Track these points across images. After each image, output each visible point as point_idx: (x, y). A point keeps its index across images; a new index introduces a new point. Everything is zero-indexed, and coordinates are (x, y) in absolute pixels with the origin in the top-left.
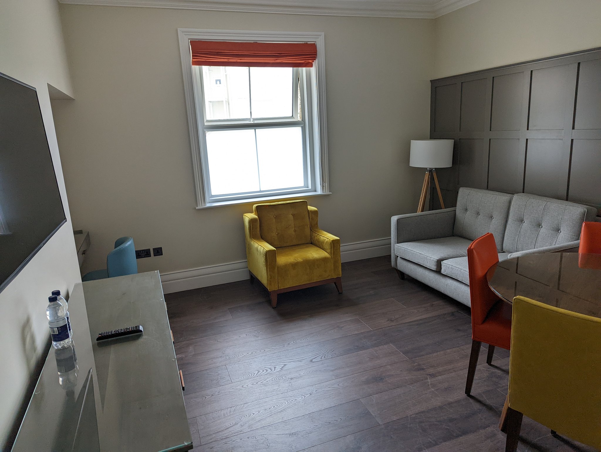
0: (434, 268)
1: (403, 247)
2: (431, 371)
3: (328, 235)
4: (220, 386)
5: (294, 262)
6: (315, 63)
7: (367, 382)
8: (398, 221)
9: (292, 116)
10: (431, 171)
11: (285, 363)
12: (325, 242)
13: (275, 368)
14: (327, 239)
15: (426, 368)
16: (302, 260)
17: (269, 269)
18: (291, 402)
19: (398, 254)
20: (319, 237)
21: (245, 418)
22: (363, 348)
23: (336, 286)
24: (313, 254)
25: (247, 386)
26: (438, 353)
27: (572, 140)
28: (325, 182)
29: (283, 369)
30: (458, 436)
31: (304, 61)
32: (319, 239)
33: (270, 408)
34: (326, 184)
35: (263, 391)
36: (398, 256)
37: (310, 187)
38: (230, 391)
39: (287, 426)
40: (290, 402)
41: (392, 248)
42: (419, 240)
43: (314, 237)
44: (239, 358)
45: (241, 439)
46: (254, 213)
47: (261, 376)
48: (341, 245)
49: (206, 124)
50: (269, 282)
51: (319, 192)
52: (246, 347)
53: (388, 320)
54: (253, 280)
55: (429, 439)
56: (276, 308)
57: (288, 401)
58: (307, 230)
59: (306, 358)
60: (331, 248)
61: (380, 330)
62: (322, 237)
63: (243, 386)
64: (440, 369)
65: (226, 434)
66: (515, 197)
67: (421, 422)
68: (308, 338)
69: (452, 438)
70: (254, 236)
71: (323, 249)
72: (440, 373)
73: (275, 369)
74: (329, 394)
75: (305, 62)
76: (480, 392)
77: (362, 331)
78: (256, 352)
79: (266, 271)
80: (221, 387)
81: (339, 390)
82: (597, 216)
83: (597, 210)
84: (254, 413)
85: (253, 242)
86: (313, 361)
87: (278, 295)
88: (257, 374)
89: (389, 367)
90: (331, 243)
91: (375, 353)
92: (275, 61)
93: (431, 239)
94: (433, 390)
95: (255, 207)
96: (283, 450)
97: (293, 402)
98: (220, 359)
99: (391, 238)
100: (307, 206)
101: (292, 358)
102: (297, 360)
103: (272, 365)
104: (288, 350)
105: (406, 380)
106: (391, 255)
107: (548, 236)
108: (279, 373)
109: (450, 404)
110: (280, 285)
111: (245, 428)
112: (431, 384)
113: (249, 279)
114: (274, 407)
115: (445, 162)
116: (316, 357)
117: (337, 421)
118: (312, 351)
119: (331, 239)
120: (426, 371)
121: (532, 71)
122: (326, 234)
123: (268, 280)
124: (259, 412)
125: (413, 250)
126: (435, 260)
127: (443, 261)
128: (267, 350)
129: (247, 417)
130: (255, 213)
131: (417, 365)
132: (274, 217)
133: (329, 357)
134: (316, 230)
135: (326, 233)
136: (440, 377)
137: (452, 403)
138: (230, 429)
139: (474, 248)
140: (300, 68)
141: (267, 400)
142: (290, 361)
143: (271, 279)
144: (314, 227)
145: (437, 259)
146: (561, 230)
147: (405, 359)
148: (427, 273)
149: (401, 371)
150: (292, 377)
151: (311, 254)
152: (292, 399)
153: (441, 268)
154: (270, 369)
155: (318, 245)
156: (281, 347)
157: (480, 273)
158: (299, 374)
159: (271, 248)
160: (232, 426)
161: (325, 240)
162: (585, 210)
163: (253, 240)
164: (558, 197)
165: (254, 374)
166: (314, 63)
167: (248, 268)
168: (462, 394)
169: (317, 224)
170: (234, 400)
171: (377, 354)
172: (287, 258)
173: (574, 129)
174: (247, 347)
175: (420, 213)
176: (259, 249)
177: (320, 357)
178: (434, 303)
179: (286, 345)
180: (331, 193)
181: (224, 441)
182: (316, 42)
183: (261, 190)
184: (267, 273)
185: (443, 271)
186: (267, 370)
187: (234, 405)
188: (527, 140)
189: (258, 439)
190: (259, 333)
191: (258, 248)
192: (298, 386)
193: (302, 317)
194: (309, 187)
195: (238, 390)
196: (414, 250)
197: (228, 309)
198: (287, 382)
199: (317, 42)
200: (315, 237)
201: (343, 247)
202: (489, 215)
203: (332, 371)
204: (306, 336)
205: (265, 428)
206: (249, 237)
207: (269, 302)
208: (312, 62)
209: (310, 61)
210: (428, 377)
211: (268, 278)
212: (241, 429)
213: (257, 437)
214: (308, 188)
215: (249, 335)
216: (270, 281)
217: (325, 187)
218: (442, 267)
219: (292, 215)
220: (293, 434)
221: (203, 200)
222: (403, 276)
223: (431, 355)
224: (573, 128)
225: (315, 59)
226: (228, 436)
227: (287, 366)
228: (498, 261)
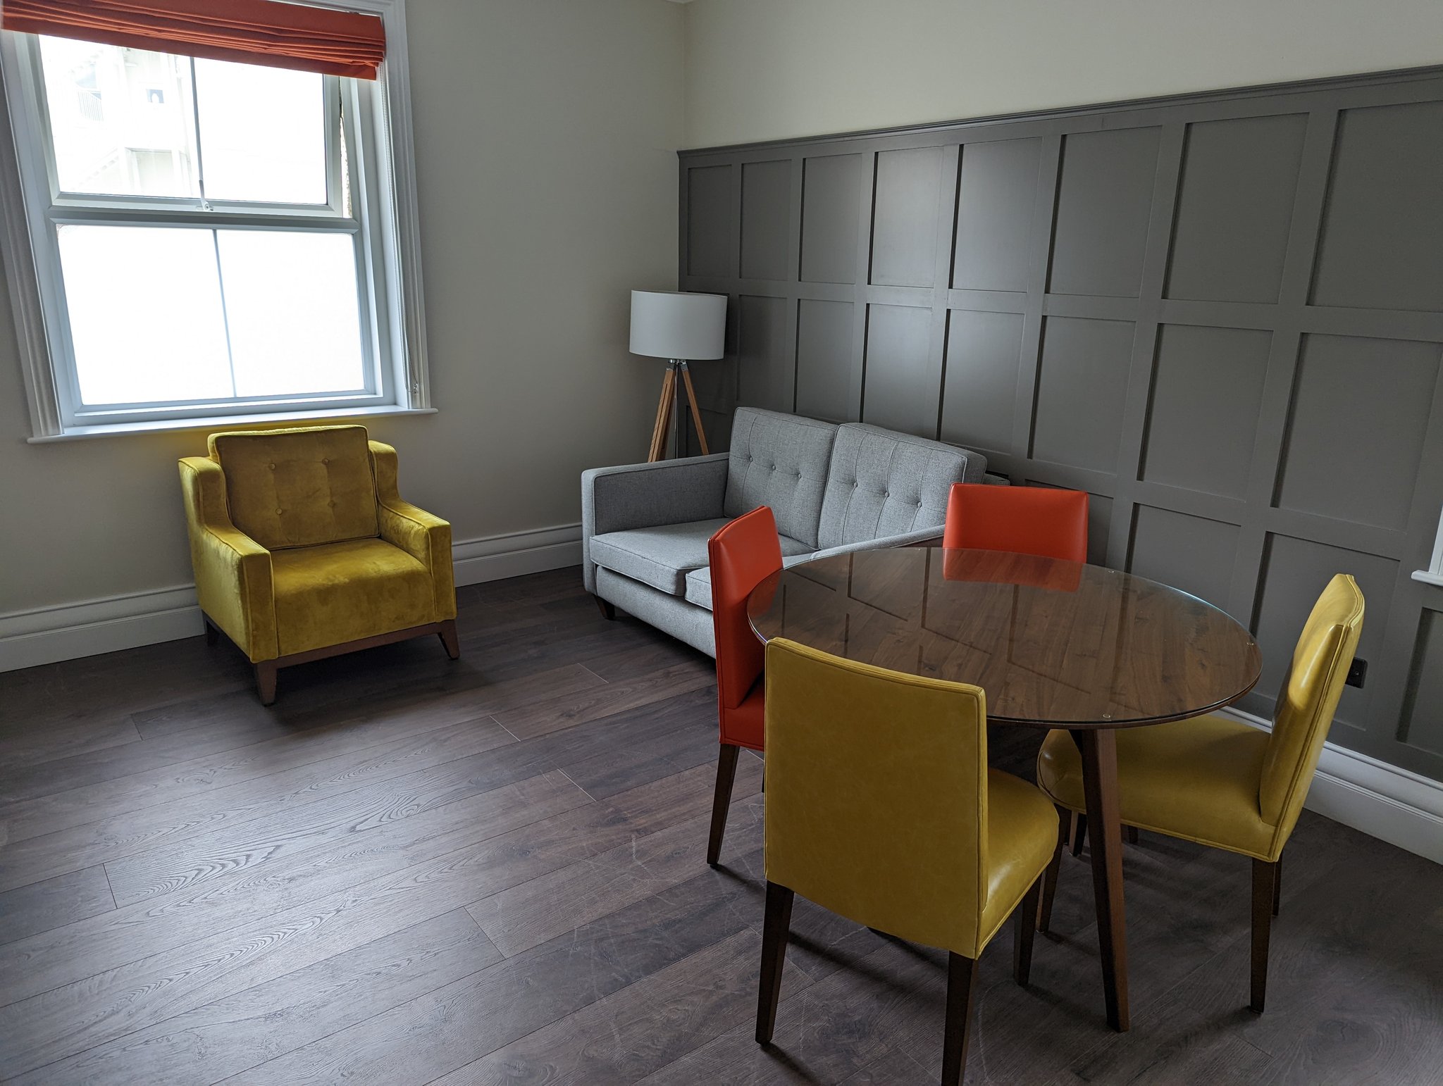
0: (670, 588)
1: (608, 542)
2: (642, 821)
3: (421, 516)
4: (79, 921)
5: (324, 585)
6: (383, 69)
7: (491, 864)
8: (598, 481)
9: (325, 202)
10: (677, 366)
11: (279, 843)
12: (413, 532)
13: (248, 856)
14: (417, 525)
15: (632, 817)
16: (347, 580)
17: (249, 605)
18: (281, 937)
19: (597, 559)
20: (398, 522)
21: (144, 993)
22: (493, 786)
23: (442, 640)
24: (378, 563)
25: (162, 910)
26: (664, 780)
27: (949, 311)
28: (418, 380)
29: (270, 858)
30: (677, 958)
31: (351, 61)
32: (398, 526)
33: (220, 960)
34: (423, 387)
35: (204, 919)
36: (597, 566)
37: (380, 394)
38: (110, 929)
39: (262, 998)
40: (279, 938)
41: (585, 550)
42: (644, 527)
43: (386, 521)
44: (146, 843)
45: (124, 1049)
46: (210, 457)
47: (205, 883)
48: (453, 544)
49: (56, 202)
50: (251, 638)
51: (404, 406)
52: (171, 813)
53: (562, 715)
54: (214, 636)
55: (614, 974)
56: (272, 704)
57: (273, 936)
58: (368, 504)
59: (338, 823)
60: (428, 548)
61: (540, 739)
62: (404, 520)
63: (148, 913)
64: (662, 816)
65: (81, 1044)
66: (842, 430)
67: (601, 940)
68: (351, 775)
69: (664, 964)
70: (210, 519)
71: (409, 551)
72: (660, 825)
73: (247, 859)
74: (389, 904)
75: (353, 62)
76: (740, 855)
77: (495, 746)
78: (198, 822)
79: (241, 611)
80: (81, 923)
81: (414, 891)
82: (987, 472)
83: (986, 459)
84: (171, 977)
85: (207, 535)
86: (358, 828)
87: (280, 671)
88: (193, 879)
89: (546, 822)
90: (427, 535)
91: (518, 793)
92: (265, 49)
93: (674, 523)
94: (639, 863)
95: (212, 441)
96: (244, 1057)
97: (286, 936)
98: (88, 851)
99: (581, 526)
100: (365, 441)
101: (301, 829)
102: (315, 830)
103: (241, 850)
104: (291, 808)
105: (582, 848)
106: (582, 565)
107: (899, 515)
108: (256, 870)
109: (671, 891)
110: (283, 647)
111: (139, 1019)
112: (637, 851)
113: (204, 633)
114: (232, 955)
115: (709, 348)
116: (367, 819)
117: (399, 966)
118: (358, 805)
119: (428, 526)
120: (631, 823)
121: (877, 154)
122: (417, 513)
123: (247, 634)
124: (187, 973)
125: (628, 549)
126: (672, 570)
127: (690, 573)
128: (230, 814)
129: (150, 991)
130: (213, 456)
131: (612, 811)
132: (270, 467)
133: (401, 817)
134: (393, 502)
135: (417, 510)
136: (659, 833)
137: (676, 887)
138: (93, 1029)
139: (722, 539)
140: (343, 79)
141: (214, 939)
142: (294, 835)
143: (256, 629)
144: (387, 496)
145: (678, 568)
146: (922, 501)
147: (587, 802)
148: (657, 601)
149: (574, 829)
150: (295, 875)
151: (375, 563)
152: (286, 930)
153: (685, 590)
154: (234, 861)
155: (396, 541)
156: (272, 802)
157: (735, 593)
158: (315, 866)
159: (255, 548)
160: (101, 1021)
161: (413, 528)
162: (964, 459)
163: (207, 528)
164: (923, 434)
165: (186, 878)
166: (378, 69)
167: (198, 604)
168: (702, 863)
169: (395, 487)
170: (119, 951)
171: (522, 797)
172: (306, 575)
173: (951, 288)
174: (174, 810)
175: (654, 462)
176: (221, 553)
177: (378, 817)
178: (671, 669)
179: (287, 798)
180: (435, 410)
181: (73, 1061)
182: (382, 14)
183: (238, 396)
184: (244, 615)
185: (688, 597)
186: (224, 866)
187: (115, 966)
188: (868, 305)
189: (174, 1041)
190: (215, 772)
191: (220, 550)
192: (306, 895)
193: (342, 723)
194: (377, 393)
195: (132, 924)
196: (632, 550)
197: (132, 715)
198: (277, 889)
199: (384, 15)
200: (389, 521)
201: (458, 548)
202: (792, 469)
203: (405, 847)
204: (347, 768)
205: (200, 1010)
206: (195, 522)
207: (255, 691)
208: (372, 65)
209: (368, 62)
210: (633, 836)
211: (247, 627)
212: (128, 1022)
213: (172, 1037)
214: (375, 394)
215: (183, 780)
216: (254, 637)
217: (418, 394)
218: (688, 586)
219: (323, 462)
220: (275, 1014)
221: (51, 417)
222: (609, 610)
223: (647, 787)
224: (951, 286)
225: (381, 60)
226: (86, 1048)
227: (282, 849)
228: (782, 568)
